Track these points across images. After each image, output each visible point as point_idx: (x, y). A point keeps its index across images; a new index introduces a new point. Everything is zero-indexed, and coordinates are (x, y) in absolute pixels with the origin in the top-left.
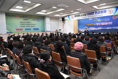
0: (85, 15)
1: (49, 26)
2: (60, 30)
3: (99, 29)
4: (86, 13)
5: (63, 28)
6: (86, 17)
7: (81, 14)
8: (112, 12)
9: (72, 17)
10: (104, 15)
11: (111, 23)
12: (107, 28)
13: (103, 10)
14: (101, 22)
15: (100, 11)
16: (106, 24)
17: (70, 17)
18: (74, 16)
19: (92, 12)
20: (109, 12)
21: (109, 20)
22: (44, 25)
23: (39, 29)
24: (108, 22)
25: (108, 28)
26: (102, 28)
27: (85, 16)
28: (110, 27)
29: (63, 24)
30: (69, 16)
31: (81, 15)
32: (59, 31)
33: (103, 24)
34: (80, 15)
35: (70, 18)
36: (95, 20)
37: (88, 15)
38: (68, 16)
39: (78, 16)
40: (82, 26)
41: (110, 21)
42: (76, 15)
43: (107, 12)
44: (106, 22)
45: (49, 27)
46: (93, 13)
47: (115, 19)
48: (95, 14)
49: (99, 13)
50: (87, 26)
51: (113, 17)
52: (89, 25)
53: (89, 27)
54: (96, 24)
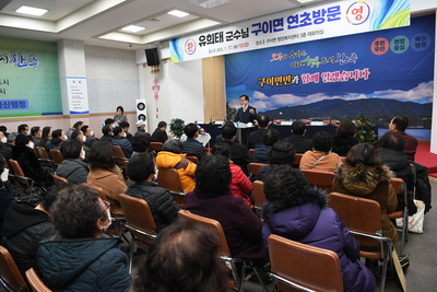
1: (83, 87)
2: (141, 106)
3: (315, 101)
4: (249, 24)
5: (156, 97)
6: (247, 45)
7: (225, 30)
8: (365, 14)
9: (190, 45)
10: (331, 30)
11: (363, 74)
12: (347, 98)
13: (326, 7)
14: (323, 68)
15: (310, 11)
16: (344, 76)
17: (181, 43)
18: (196, 39)
19: (273, 18)
20: (352, 18)
21: (354, 57)
22: (56, 83)
23: (30, 104)
24: (350, 67)
25: (351, 97)
26: (326, 98)
27: (245, 40)
28: (360, 92)
29: (156, 81)
30: (174, 40)
31: (225, 35)
32: (139, 112)
33: (328, 77)
34: (221, 36)
35: (180, 51)
37: (256, 32)
38: (171, 44)
39: (213, 39)
40: (242, 87)
41: (359, 65)
42: (206, 34)
43: (343, 15)
44: (341, 68)
45: (85, 94)
46: (280, 22)
47: (380, 53)
48: (289, 28)
49: (306, 24)
50: (261, 90)
51: (373, 47)
52: (272, 81)
53: (270, 91)
54: (300, 80)
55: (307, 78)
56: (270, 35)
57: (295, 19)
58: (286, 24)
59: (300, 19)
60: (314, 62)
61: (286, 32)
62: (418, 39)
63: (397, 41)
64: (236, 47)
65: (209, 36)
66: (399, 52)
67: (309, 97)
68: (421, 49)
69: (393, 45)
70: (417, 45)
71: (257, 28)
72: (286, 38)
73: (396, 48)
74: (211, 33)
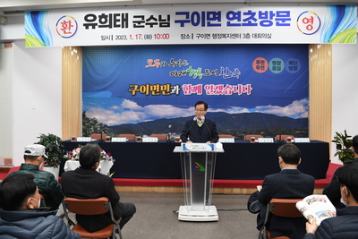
0: (165, 23)
4: (172, 12)
6: (166, 36)
7: (132, 13)
9: (66, 25)
10: (278, 36)
11: (245, 89)
14: (206, 80)
15: (256, 10)
16: (228, 90)
17: (48, 21)
18: (80, 17)
19: (207, 9)
21: (237, 73)
24: (234, 82)
27: (164, 30)
28: (243, 106)
31: (131, 19)
33: (212, 90)
34: (125, 19)
36: (177, 68)
37: (182, 23)
38: (28, 18)
39: (110, 22)
40: (107, 94)
41: (242, 80)
42: (98, 14)
43: (293, 22)
44: (225, 82)
46: (217, 16)
47: (260, 71)
48: (229, 24)
49: (250, 24)
50: (133, 98)
51: (254, 65)
52: (146, 89)
53: (144, 100)
54: (181, 90)
55: (188, 89)
56: (200, 29)
57: (237, 16)
58: (224, 20)
59: (243, 17)
60: (197, 73)
61: (224, 29)
62: (291, 63)
63: (274, 62)
64: (148, 37)
65: (103, 16)
66: (276, 72)
68: (293, 72)
69: (271, 66)
70: (291, 68)
71: (183, 17)
72: (224, 36)
73: (274, 68)
74: (107, 13)
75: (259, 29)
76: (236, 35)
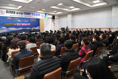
0: (22, 14)
3: (20, 29)
4: (23, 12)
6: (22, 16)
8: (43, 16)
9: (2, 12)
11: (29, 24)
13: (38, 13)
14: (21, 22)
15: (35, 13)
16: (26, 24)
18: (5, 11)
19: (29, 12)
21: (27, 21)
25: (27, 28)
26: (23, 29)
28: (29, 28)
33: (23, 24)
34: (15, 12)
37: (25, 14)
42: (9, 10)
43: (40, 15)
46: (30, 13)
47: (32, 21)
52: (8, 24)
53: (7, 27)
54: (16, 24)
55: (18, 24)
56: (28, 15)
57: (33, 14)
58: (31, 14)
60: (19, 21)
61: (31, 16)
64: (19, 16)
65: (10, 11)
66: (34, 21)
67: (19, 28)
68: (37, 21)
71: (25, 13)
74: (11, 11)
75: (36, 16)
76: (33, 17)
